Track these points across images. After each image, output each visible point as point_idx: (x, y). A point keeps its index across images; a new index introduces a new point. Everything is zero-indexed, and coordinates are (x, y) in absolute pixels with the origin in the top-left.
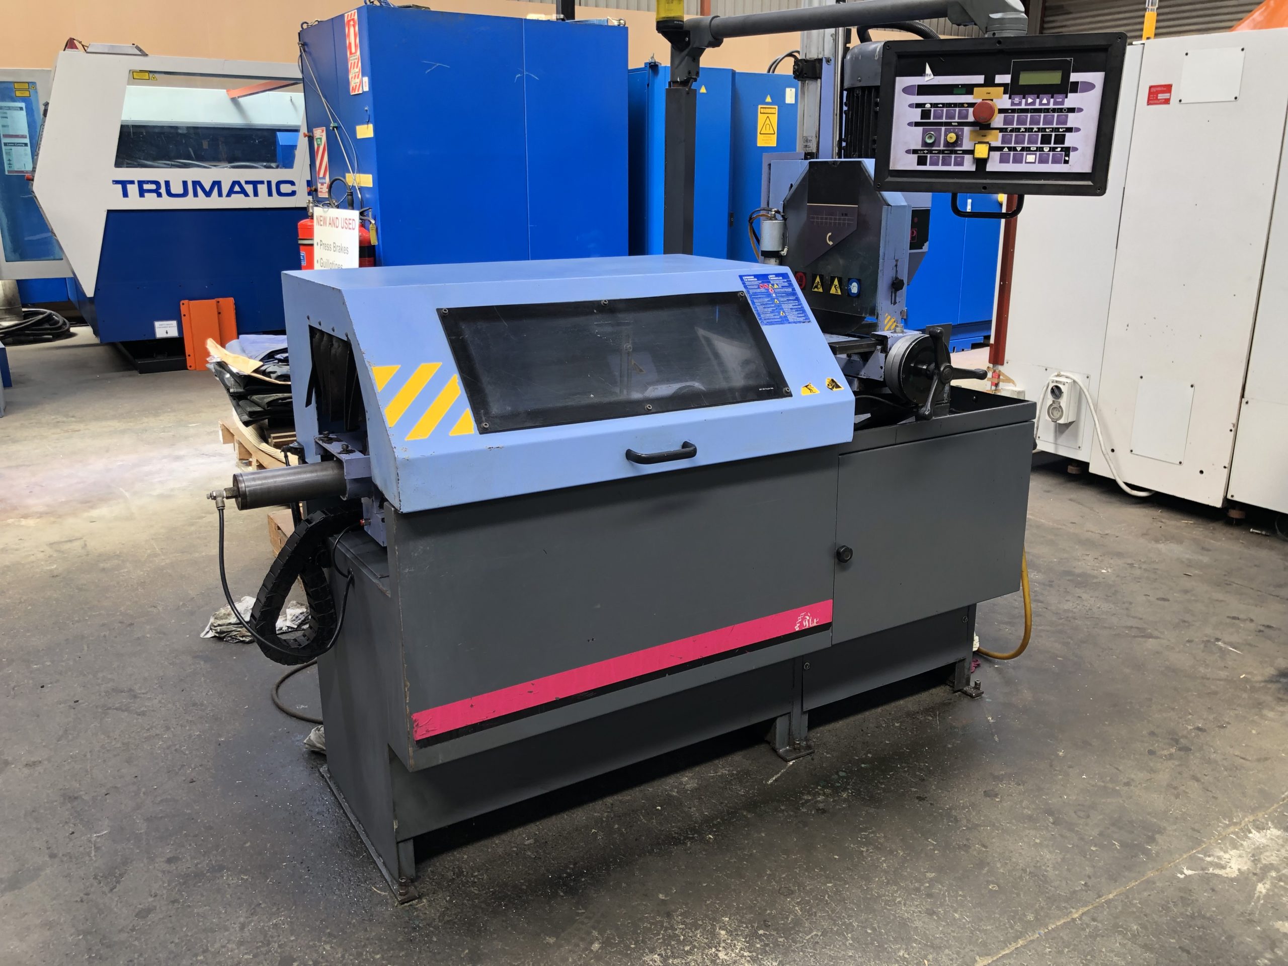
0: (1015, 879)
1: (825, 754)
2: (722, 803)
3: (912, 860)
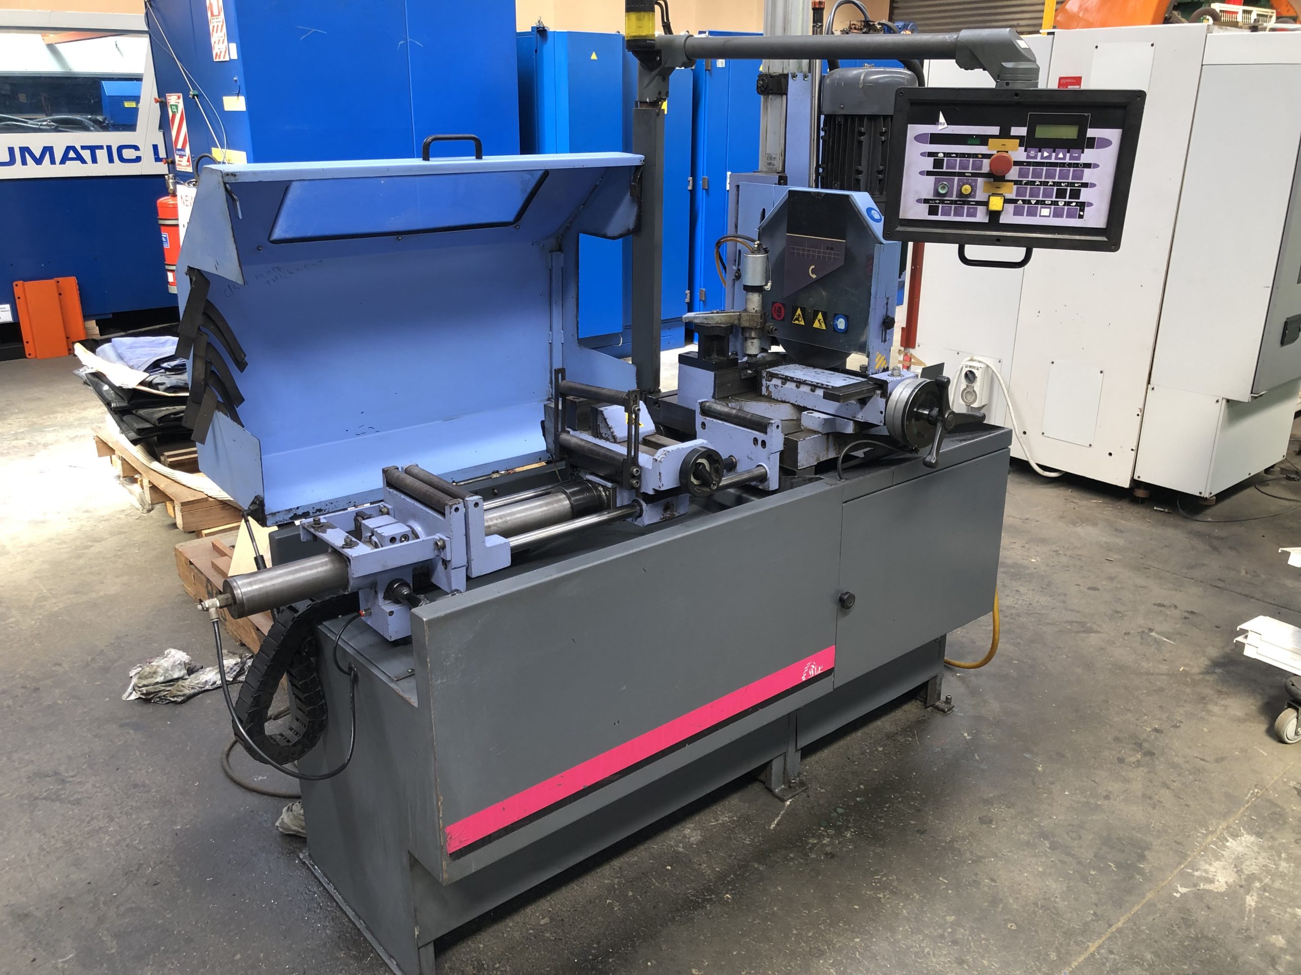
0: (1029, 915)
1: (819, 789)
2: (731, 856)
3: (929, 903)
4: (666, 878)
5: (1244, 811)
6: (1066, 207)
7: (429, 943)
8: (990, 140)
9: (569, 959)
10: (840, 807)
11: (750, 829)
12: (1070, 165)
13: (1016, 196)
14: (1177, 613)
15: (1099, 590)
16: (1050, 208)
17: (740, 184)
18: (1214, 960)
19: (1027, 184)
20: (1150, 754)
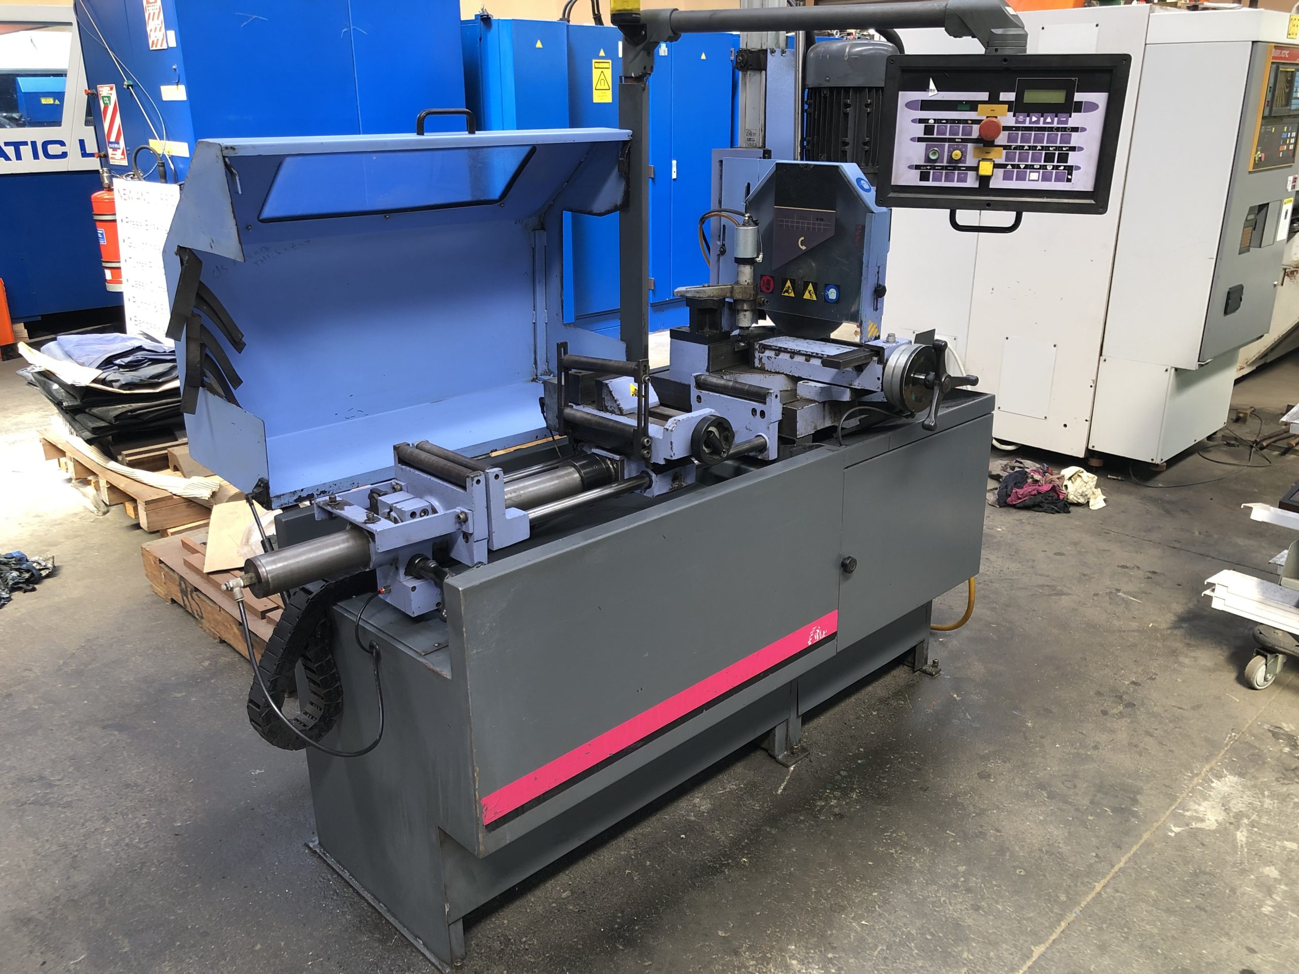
0: (1036, 861)
1: (820, 754)
2: (742, 822)
3: (940, 856)
4: (682, 847)
5: (1225, 754)
6: (1054, 171)
7: (460, 919)
8: (980, 106)
9: (595, 929)
10: (844, 770)
11: (758, 795)
12: (1058, 129)
13: (1006, 161)
14: (1140, 574)
15: (1064, 555)
16: (1039, 172)
17: (724, 159)
18: (1215, 893)
19: (1015, 148)
20: (1130, 705)
